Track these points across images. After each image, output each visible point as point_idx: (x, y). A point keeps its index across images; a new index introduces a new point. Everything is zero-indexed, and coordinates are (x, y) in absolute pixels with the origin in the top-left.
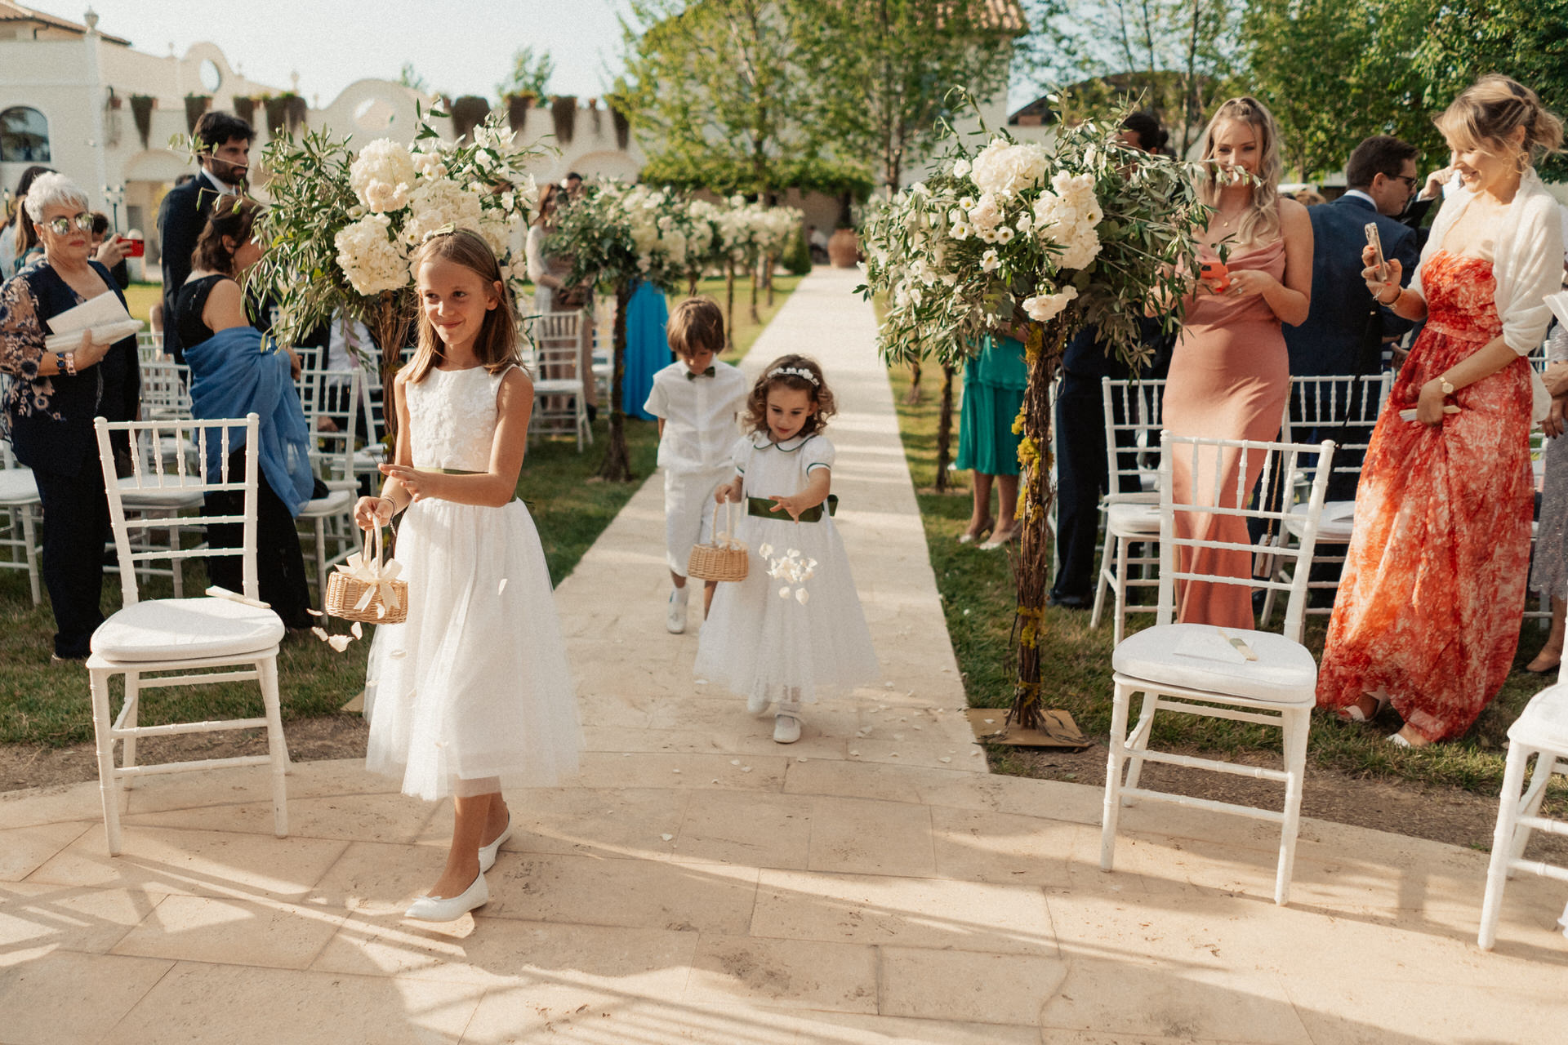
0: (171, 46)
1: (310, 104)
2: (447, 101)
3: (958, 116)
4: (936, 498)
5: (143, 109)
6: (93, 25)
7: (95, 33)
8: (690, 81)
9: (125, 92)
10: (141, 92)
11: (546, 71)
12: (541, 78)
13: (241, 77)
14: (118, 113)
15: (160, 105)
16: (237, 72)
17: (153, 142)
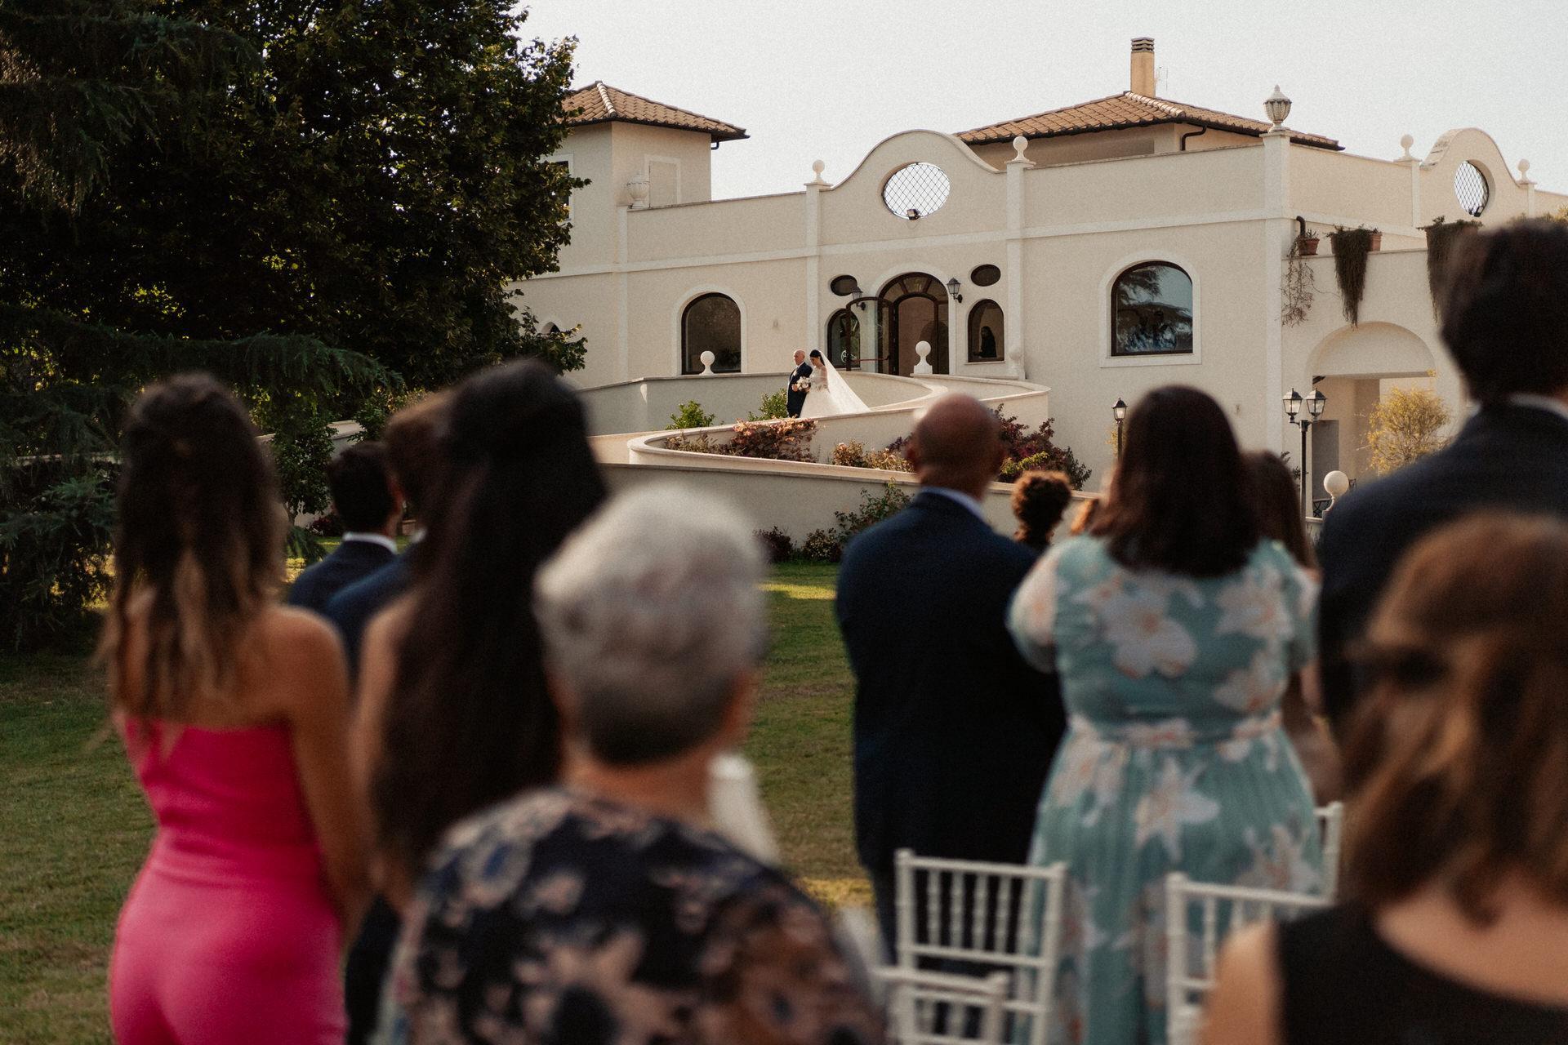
0: (1407, 142)
5: (1353, 252)
7: (1281, 133)
9: (1324, 223)
10: (1352, 224)
13: (1524, 185)
14: (1312, 263)
15: (1385, 244)
16: (1518, 176)
17: (1369, 309)
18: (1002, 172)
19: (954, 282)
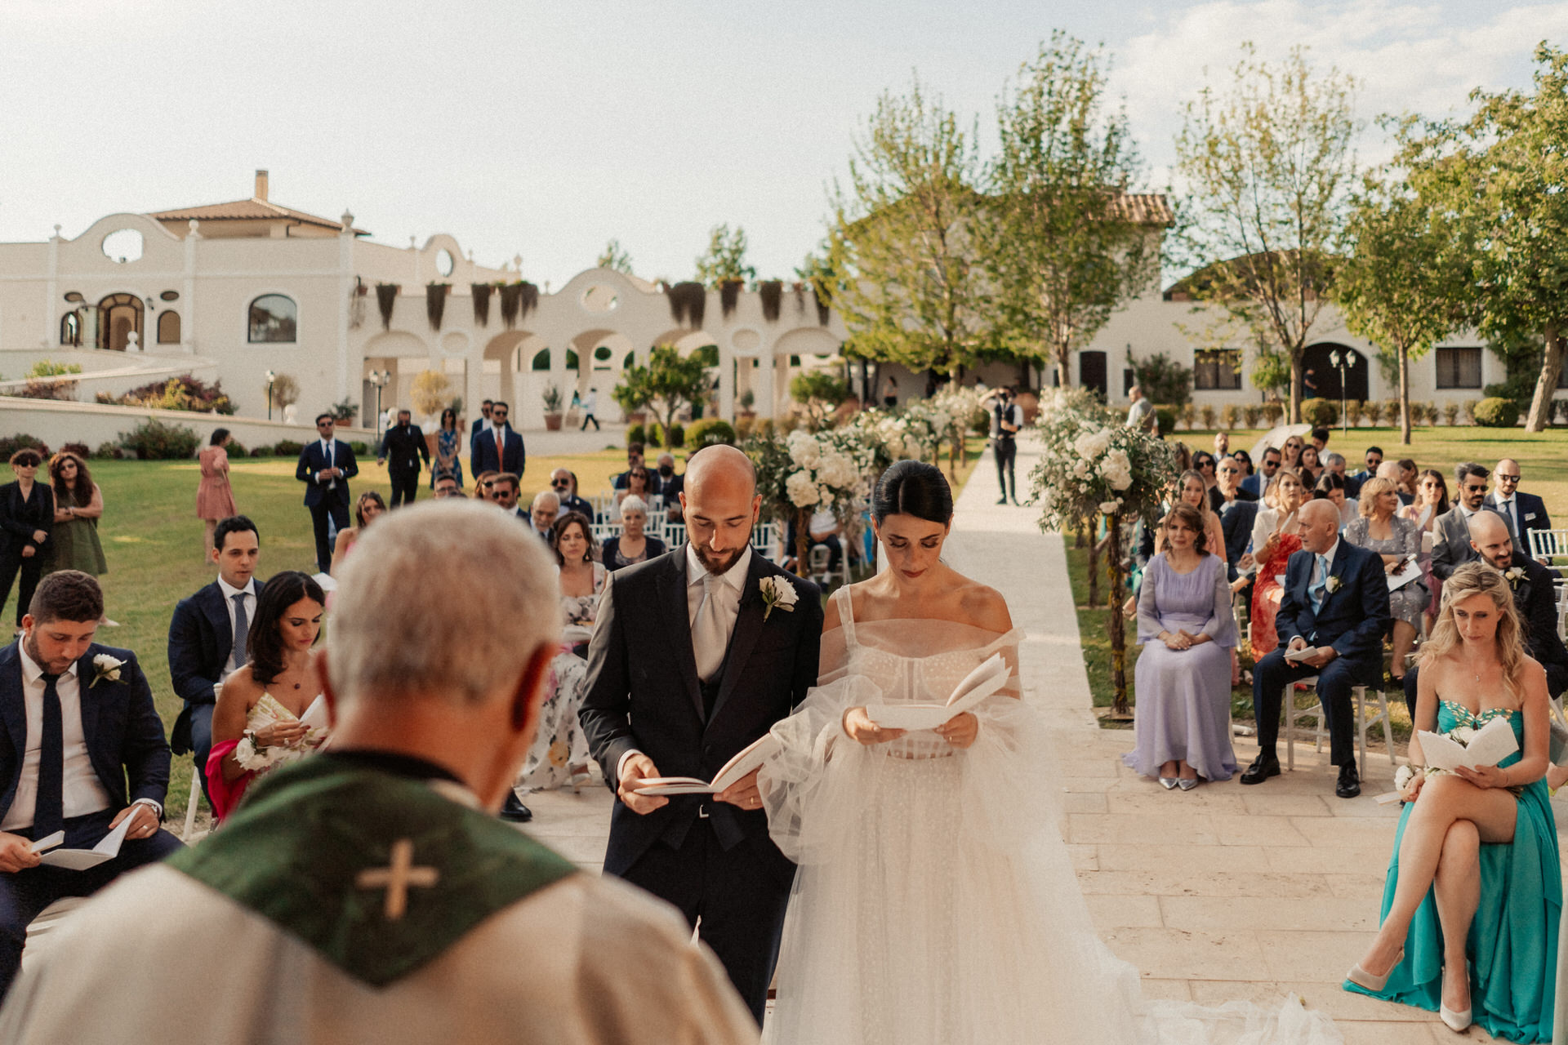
0: (413, 239)
1: (542, 290)
2: (666, 286)
3: (1114, 308)
4: (1089, 612)
5: (387, 296)
6: (348, 225)
7: (349, 229)
8: (892, 284)
9: (373, 279)
10: (387, 281)
11: (741, 245)
12: (739, 251)
13: (471, 262)
14: (365, 299)
15: (404, 292)
16: (467, 257)
17: (394, 324)
18: (182, 239)
19: (149, 299)
